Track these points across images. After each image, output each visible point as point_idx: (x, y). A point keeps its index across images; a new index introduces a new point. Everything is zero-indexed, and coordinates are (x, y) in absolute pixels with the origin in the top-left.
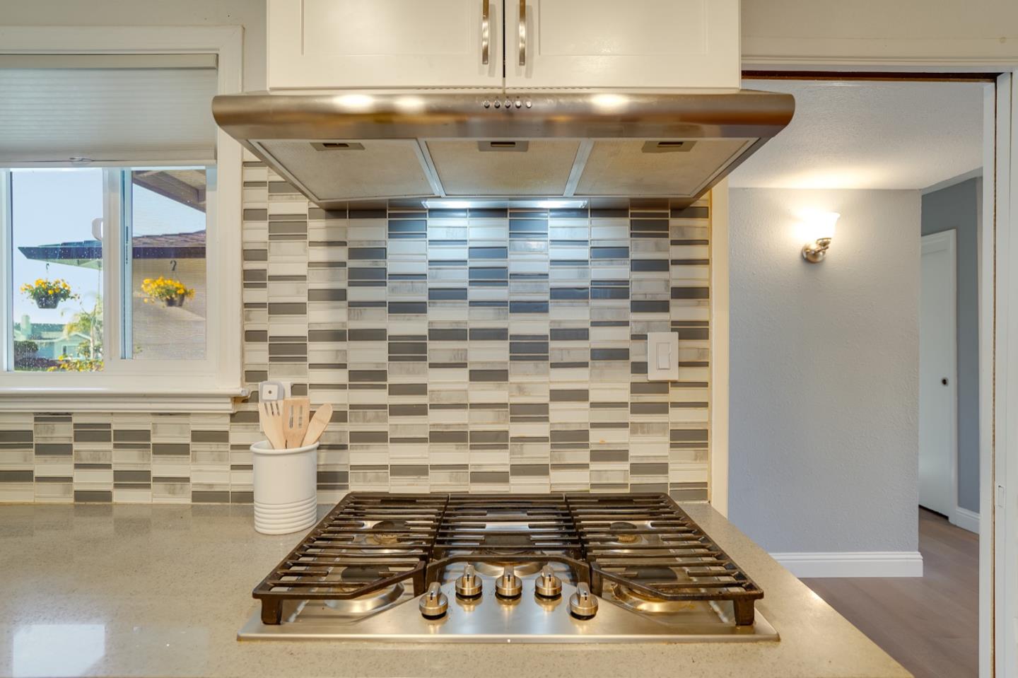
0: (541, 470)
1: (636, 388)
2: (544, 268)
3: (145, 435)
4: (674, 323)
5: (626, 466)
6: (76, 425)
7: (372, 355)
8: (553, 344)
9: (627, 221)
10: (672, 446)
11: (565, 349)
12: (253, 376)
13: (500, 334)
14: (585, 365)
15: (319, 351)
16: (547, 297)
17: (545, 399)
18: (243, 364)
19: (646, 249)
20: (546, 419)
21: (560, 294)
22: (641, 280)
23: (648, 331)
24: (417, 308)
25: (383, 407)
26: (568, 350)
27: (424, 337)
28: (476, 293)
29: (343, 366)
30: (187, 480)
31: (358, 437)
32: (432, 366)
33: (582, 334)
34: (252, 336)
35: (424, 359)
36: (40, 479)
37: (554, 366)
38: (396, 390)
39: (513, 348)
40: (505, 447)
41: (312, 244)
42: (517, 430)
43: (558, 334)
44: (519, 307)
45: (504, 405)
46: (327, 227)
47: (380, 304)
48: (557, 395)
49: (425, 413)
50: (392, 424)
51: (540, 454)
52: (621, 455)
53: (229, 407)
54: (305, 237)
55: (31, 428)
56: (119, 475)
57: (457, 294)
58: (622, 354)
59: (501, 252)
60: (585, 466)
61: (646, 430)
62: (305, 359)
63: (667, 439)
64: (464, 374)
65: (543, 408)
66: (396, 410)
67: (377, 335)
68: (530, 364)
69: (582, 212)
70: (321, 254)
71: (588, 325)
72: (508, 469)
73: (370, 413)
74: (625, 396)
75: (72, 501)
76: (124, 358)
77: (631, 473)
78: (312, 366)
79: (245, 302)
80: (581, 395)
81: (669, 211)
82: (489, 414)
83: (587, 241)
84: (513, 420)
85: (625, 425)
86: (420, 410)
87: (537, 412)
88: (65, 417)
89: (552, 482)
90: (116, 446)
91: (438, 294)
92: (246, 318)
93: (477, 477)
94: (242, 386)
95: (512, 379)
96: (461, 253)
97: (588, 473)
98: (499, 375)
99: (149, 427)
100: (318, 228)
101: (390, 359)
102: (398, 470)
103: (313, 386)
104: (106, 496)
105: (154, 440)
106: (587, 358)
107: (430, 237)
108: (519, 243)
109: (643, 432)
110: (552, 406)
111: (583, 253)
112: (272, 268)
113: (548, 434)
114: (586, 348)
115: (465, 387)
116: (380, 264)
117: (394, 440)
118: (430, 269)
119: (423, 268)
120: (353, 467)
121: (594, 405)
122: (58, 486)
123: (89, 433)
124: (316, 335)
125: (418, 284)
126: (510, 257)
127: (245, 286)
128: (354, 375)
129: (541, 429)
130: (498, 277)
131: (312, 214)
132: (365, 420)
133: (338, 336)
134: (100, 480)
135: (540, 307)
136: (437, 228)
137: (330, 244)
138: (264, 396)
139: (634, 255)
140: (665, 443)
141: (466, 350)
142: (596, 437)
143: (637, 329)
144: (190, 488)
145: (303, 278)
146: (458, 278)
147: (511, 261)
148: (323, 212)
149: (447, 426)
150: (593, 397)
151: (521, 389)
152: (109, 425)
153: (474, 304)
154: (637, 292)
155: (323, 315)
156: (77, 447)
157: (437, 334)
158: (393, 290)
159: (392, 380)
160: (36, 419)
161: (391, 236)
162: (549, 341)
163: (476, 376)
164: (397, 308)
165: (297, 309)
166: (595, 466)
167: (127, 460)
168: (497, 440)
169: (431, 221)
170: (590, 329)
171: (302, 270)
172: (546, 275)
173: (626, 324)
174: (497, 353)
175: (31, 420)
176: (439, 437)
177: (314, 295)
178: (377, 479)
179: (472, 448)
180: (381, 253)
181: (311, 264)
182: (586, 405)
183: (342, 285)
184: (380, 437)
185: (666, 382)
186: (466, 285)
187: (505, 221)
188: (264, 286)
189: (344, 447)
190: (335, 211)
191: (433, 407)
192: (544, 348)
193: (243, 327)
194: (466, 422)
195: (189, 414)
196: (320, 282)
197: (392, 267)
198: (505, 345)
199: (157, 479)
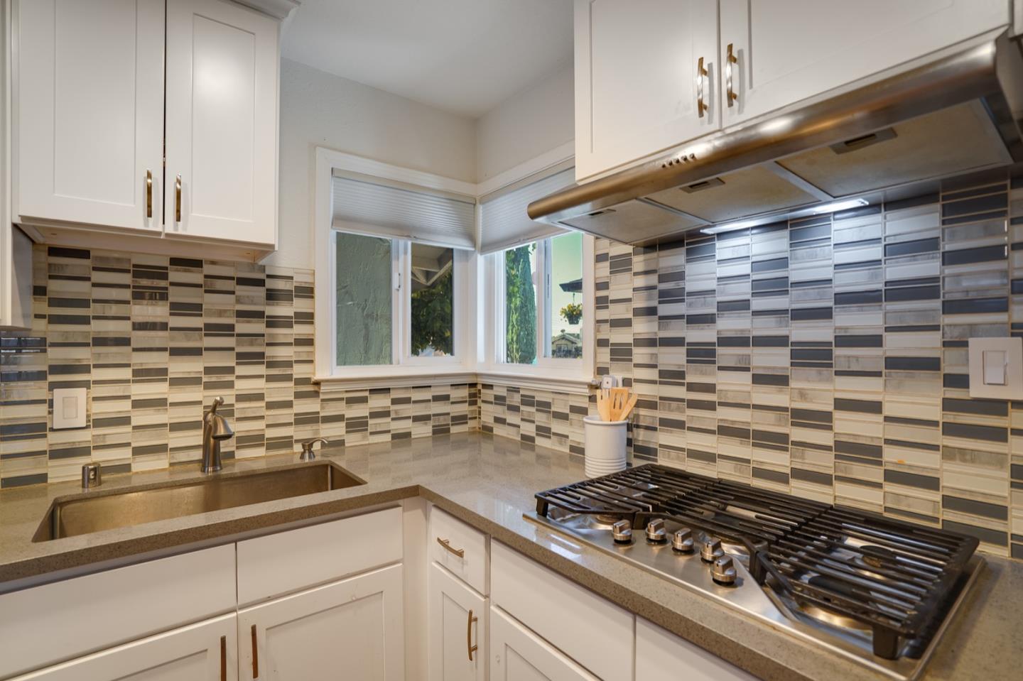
0: (825, 479)
1: (948, 405)
2: (828, 273)
3: (548, 405)
4: (1014, 326)
5: (936, 497)
6: (522, 396)
7: (674, 358)
8: (838, 352)
9: (938, 206)
10: (1013, 485)
11: (853, 357)
12: (601, 371)
13: (781, 341)
14: (878, 374)
15: (640, 354)
16: (831, 304)
17: (830, 408)
18: (595, 362)
19: (968, 237)
20: (830, 428)
21: (845, 299)
22: (959, 275)
23: (972, 336)
24: (708, 319)
25: (682, 400)
26: (857, 358)
27: (713, 344)
28: (759, 304)
29: (654, 366)
30: (567, 437)
31: (666, 423)
32: (720, 368)
33: (876, 341)
34: (601, 343)
35: (714, 362)
36: (509, 424)
37: (838, 373)
38: (692, 387)
39: (794, 355)
40: (786, 449)
41: (636, 274)
42: (798, 434)
43: (845, 340)
44: (800, 315)
45: (786, 409)
46: (645, 260)
47: (680, 317)
48: (842, 404)
49: (714, 409)
50: (688, 415)
51: (824, 462)
52: (931, 483)
53: (586, 391)
54: (630, 270)
55: (505, 394)
56: (539, 428)
57: (743, 305)
58: (931, 364)
59: (782, 262)
60: (879, 486)
61: (968, 457)
62: (631, 360)
63: (1006, 474)
64: (747, 377)
65: (827, 416)
66: (693, 404)
67: (678, 342)
68: (813, 371)
69: (874, 207)
70: (640, 282)
71: (881, 332)
72: (788, 471)
73: (674, 404)
74: (935, 412)
75: (519, 439)
76: (545, 356)
77: (943, 507)
78: (636, 366)
79: (597, 319)
80: (875, 407)
81: (1008, 182)
82: (771, 416)
83: (880, 239)
84: (793, 424)
85: (935, 448)
86: (711, 406)
87: (821, 420)
88: (516, 390)
89: (837, 494)
90: (537, 410)
91: (725, 307)
92: (597, 330)
93: (758, 473)
94: (595, 377)
95: (793, 384)
96: (745, 268)
97: (882, 494)
98: (780, 380)
99: (551, 401)
100: (639, 262)
101: (688, 361)
102: (694, 454)
103: (637, 381)
104: (532, 439)
105: (553, 409)
106: (881, 366)
107: (718, 257)
108: (802, 252)
109: (964, 461)
110: (838, 415)
111: (876, 252)
112: (613, 294)
113: (831, 443)
114: (877, 357)
115: (748, 389)
116: (681, 284)
117: (690, 429)
118: (718, 285)
119: (712, 285)
120: (661, 446)
121: (888, 419)
122: (515, 429)
123: (528, 401)
124: (639, 342)
125: (709, 299)
126: (791, 266)
127: (598, 308)
128: (663, 374)
129: (825, 438)
130: (780, 286)
131: (635, 253)
132: (670, 410)
133: (651, 342)
134: (529, 429)
135: (825, 314)
136: (724, 249)
137: (646, 273)
138: (604, 385)
139: (948, 247)
140: (1003, 479)
141: (749, 356)
142: (892, 456)
143: (953, 335)
144: (569, 443)
145: (629, 300)
146: (742, 291)
147: (792, 270)
148: (642, 249)
149: (733, 422)
150: (888, 410)
151: (803, 395)
152: (534, 397)
153: (756, 313)
154: (950, 290)
155: (643, 327)
156: (523, 408)
157: (725, 341)
158: (690, 305)
159: (690, 378)
160: (508, 390)
161: (688, 261)
162: (833, 348)
163: (758, 379)
164: (693, 320)
165: (627, 323)
166: (890, 488)
167: (541, 419)
168: (778, 441)
169: (719, 244)
170: (885, 334)
171: (629, 294)
172: (830, 281)
173: (935, 328)
174: (778, 359)
175: (505, 390)
176: (725, 431)
177: (637, 312)
178: (678, 458)
179: (754, 445)
180: (680, 276)
181: (635, 290)
182: (880, 418)
183: (654, 303)
184: (679, 425)
185: (1005, 402)
186: (748, 297)
187: (786, 233)
188: (607, 307)
189: (654, 429)
190: (650, 247)
191: (721, 404)
192: (829, 355)
193: (595, 337)
194: (749, 420)
195: (568, 394)
196: (640, 303)
197: (690, 286)
198: (786, 351)
199: (554, 434)
